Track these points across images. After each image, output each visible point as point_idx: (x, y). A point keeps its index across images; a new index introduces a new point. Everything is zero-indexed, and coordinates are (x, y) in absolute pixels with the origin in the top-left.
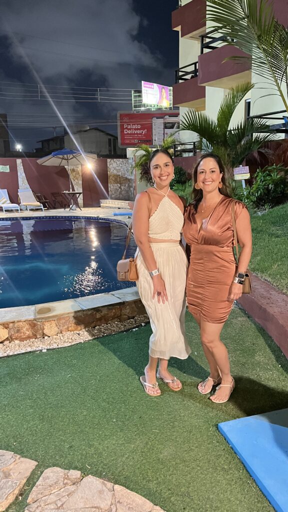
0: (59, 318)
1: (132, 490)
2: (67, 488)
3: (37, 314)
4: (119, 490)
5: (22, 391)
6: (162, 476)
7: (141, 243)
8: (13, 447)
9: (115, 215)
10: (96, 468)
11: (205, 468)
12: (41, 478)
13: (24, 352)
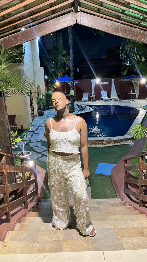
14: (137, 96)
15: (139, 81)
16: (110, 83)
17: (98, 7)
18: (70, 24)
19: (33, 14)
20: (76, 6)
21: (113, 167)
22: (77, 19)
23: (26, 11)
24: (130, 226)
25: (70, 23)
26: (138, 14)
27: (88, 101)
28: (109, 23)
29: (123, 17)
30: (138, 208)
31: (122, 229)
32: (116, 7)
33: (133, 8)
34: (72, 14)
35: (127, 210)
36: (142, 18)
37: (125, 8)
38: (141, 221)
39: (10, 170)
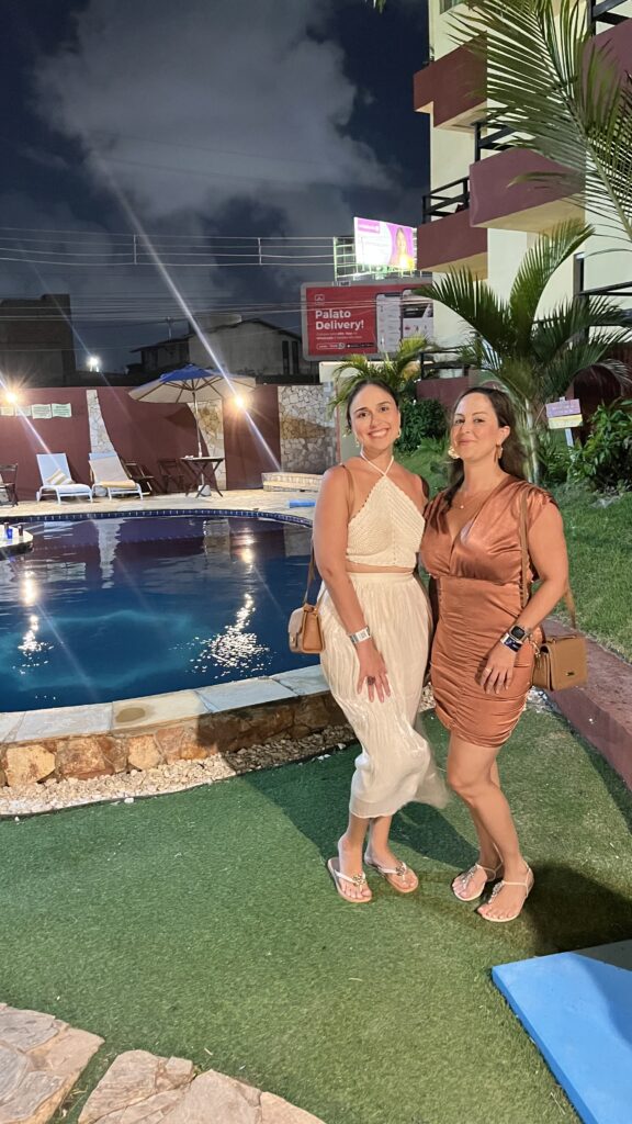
0: (160, 730)
1: (298, 1106)
2: (164, 1097)
3: (114, 721)
4: (271, 1102)
5: (79, 887)
6: (366, 1078)
7: (330, 573)
8: (55, 1005)
9: (293, 506)
10: (225, 1054)
11: (458, 1063)
12: (109, 1073)
13: (86, 802)
14: (220, 474)
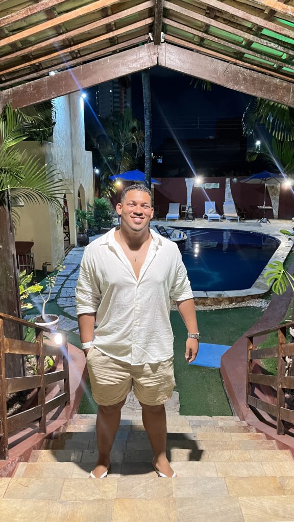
14: (276, 212)
15: (279, 185)
16: (223, 186)
17: (200, 34)
18: (146, 66)
19: (72, 43)
20: (157, 30)
21: (225, 351)
22: (158, 58)
23: (58, 37)
24: (257, 474)
25: (145, 63)
26: (278, 49)
27: (179, 219)
28: (221, 66)
29: (249, 55)
30: (274, 437)
31: (240, 478)
32: (235, 34)
33: (268, 37)
34: (149, 46)
35: (252, 439)
36: (284, 57)
37: (252, 36)
38: (281, 463)
39: (11, 348)
